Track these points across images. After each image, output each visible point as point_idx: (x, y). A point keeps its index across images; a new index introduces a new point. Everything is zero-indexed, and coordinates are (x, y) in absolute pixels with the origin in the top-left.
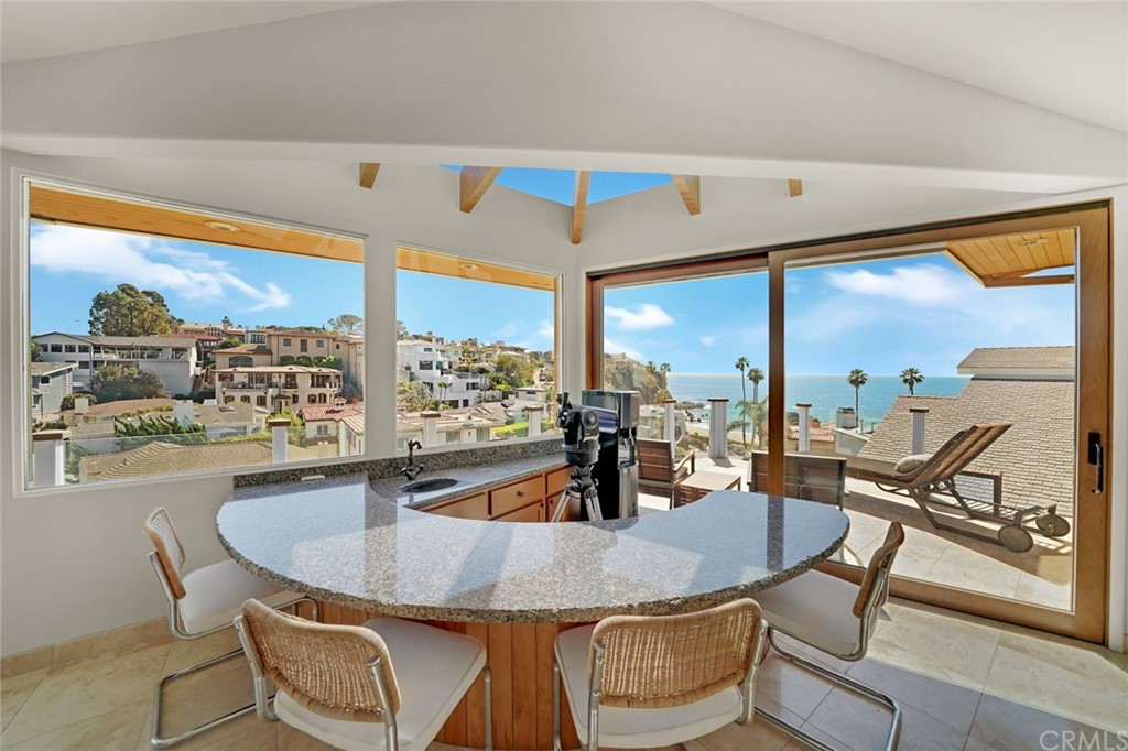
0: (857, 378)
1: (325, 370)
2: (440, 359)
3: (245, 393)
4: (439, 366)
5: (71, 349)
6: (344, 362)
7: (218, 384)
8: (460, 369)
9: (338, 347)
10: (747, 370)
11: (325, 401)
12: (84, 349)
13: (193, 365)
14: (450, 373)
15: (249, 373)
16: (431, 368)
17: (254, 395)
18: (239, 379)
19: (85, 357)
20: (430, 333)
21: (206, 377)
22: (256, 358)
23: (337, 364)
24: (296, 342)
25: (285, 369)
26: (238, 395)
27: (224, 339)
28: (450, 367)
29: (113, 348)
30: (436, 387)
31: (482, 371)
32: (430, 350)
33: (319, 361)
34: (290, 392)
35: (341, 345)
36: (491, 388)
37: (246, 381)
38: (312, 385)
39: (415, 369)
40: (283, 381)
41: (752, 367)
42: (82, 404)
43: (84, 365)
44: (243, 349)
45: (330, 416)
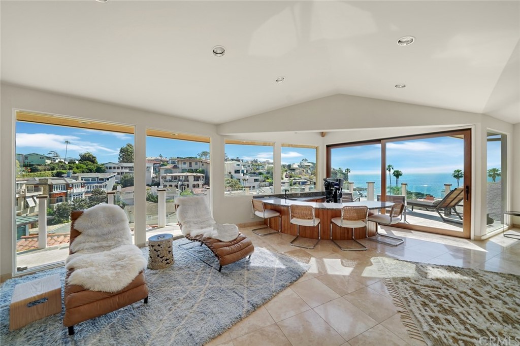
0: (458, 175)
1: (199, 174)
2: (243, 169)
3: (171, 184)
4: (243, 172)
5: (114, 168)
6: (205, 172)
7: (161, 180)
8: (251, 173)
9: (203, 165)
10: (392, 171)
11: (199, 187)
12: (118, 168)
13: (152, 173)
14: (247, 175)
15: (172, 176)
16: (239, 173)
17: (173, 184)
18: (168, 178)
19: (119, 171)
20: (238, 158)
21: (156, 177)
22: (174, 170)
23: (202, 172)
24: (188, 164)
25: (184, 174)
26: (168, 184)
27: (162, 163)
28: (247, 172)
29: (126, 168)
30: (241, 180)
31: (260, 174)
32: (239, 165)
33: (196, 171)
34: (186, 183)
35: (204, 164)
36: (264, 181)
37: (171, 179)
38: (194, 181)
39: (233, 173)
40: (184, 179)
41: (395, 169)
42: (119, 187)
43: (118, 174)
44: (169, 166)
45: (203, 192)
